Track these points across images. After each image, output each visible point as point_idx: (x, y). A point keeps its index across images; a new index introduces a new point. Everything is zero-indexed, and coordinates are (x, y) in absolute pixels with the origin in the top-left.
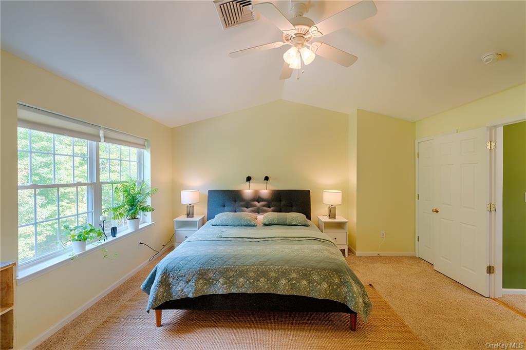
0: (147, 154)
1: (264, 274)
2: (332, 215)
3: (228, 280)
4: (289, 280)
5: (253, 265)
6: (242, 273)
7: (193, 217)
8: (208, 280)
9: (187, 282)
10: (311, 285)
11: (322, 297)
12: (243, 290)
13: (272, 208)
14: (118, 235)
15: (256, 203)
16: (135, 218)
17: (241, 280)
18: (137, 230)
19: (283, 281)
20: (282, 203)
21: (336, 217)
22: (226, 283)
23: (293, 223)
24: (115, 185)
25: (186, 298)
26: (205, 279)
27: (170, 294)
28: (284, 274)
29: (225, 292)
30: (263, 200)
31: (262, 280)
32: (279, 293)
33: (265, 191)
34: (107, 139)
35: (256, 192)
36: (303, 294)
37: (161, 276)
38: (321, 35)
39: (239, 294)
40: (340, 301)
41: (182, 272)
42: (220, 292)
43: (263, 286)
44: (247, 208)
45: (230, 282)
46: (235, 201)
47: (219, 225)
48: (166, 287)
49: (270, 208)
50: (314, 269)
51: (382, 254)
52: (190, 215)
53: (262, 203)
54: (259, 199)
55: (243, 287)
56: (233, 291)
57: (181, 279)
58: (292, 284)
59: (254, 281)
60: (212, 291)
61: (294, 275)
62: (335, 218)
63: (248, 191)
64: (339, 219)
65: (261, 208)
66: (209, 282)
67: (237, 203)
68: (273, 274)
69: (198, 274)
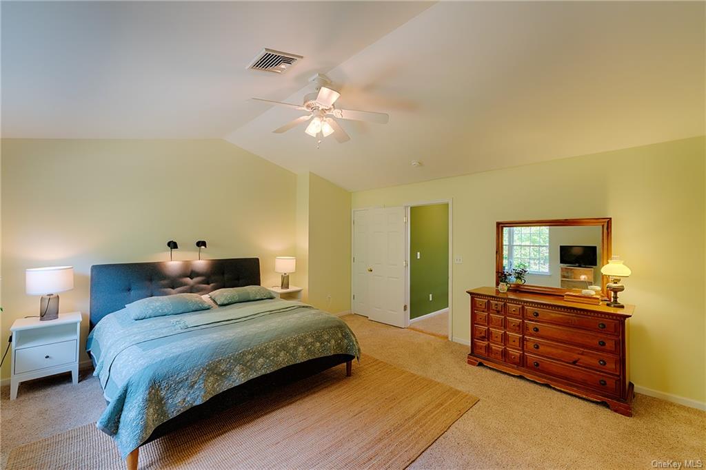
1: (284, 347)
2: (285, 284)
3: (245, 366)
4: (305, 346)
5: (270, 341)
6: (261, 353)
8: (219, 374)
9: (192, 387)
10: (323, 345)
11: (332, 353)
13: (212, 285)
15: (188, 279)
19: (301, 349)
20: (226, 276)
22: (243, 371)
25: (190, 409)
26: (216, 374)
27: (164, 413)
28: (300, 342)
29: (243, 381)
30: (198, 275)
31: (282, 353)
32: (298, 362)
33: (201, 262)
35: (187, 264)
36: (317, 356)
37: (147, 392)
38: (341, 117)
40: (343, 352)
41: (183, 375)
43: (283, 360)
44: (173, 288)
45: (247, 367)
46: (151, 280)
47: (150, 317)
48: (156, 405)
49: (208, 284)
50: (324, 329)
53: (196, 279)
54: (193, 274)
55: (263, 368)
56: (251, 377)
57: (181, 385)
58: (308, 349)
59: (274, 356)
60: (226, 385)
61: (310, 340)
62: (288, 287)
63: (173, 263)
64: (292, 288)
65: (196, 286)
66: (221, 375)
67: (154, 282)
68: (291, 345)
69: (208, 370)
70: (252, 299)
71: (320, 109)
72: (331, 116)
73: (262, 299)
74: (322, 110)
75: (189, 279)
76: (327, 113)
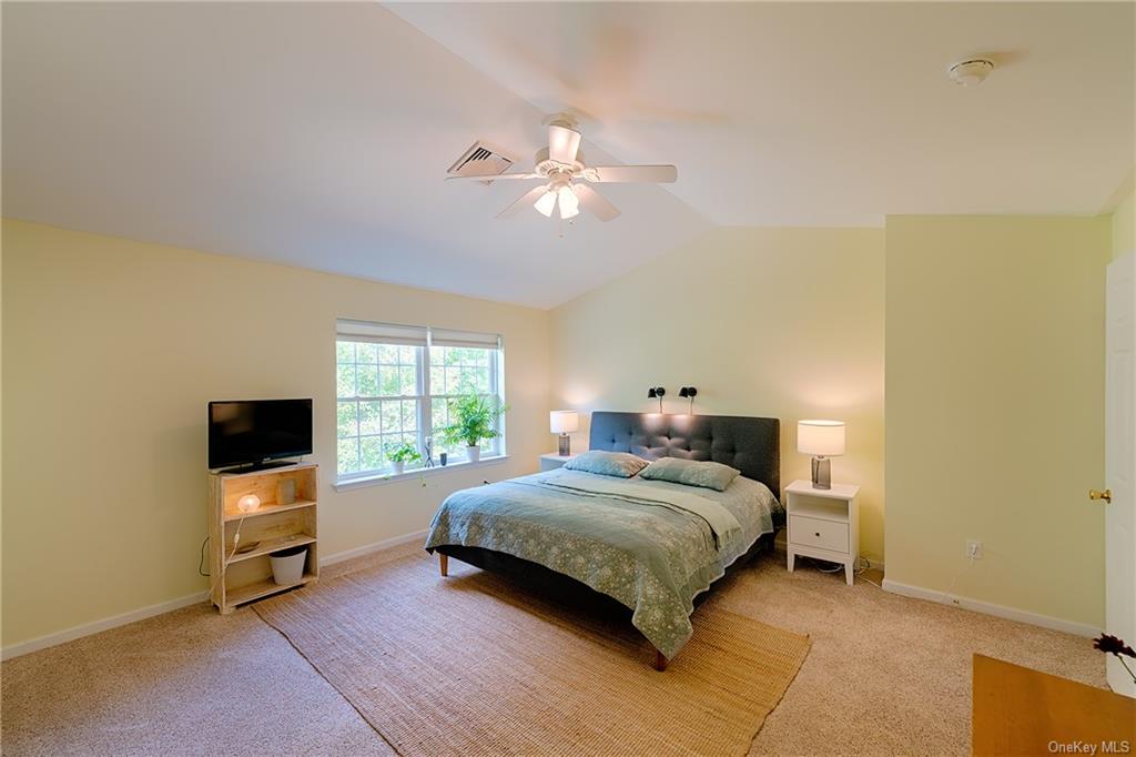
0: (501, 354)
1: (534, 534)
2: (821, 479)
3: (498, 533)
4: (563, 551)
5: (524, 519)
6: (512, 527)
7: (569, 455)
8: (481, 528)
9: (462, 526)
12: (512, 552)
13: (692, 452)
14: (448, 465)
16: (474, 445)
17: (511, 536)
18: (475, 463)
19: (555, 550)
20: (714, 442)
21: (832, 485)
22: (496, 537)
23: (692, 481)
24: (450, 400)
27: (448, 537)
28: (557, 539)
30: (678, 434)
31: (532, 542)
33: (683, 415)
34: (435, 341)
35: (667, 420)
36: (577, 578)
37: (441, 512)
39: (508, 555)
42: (490, 548)
43: (532, 552)
44: (649, 447)
45: (500, 537)
46: (630, 433)
47: (576, 469)
48: (445, 527)
49: (689, 449)
51: (969, 602)
52: (564, 451)
53: (675, 440)
54: (671, 433)
55: (512, 546)
57: (457, 520)
58: (565, 558)
59: (524, 541)
60: (484, 543)
61: (570, 545)
62: (829, 488)
63: (653, 415)
65: (672, 449)
66: (482, 531)
67: (633, 436)
68: (545, 537)
69: (472, 518)
70: (682, 480)
71: (561, 171)
72: (583, 181)
73: (698, 486)
74: (564, 172)
75: (666, 439)
76: (575, 176)
